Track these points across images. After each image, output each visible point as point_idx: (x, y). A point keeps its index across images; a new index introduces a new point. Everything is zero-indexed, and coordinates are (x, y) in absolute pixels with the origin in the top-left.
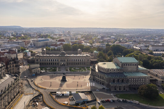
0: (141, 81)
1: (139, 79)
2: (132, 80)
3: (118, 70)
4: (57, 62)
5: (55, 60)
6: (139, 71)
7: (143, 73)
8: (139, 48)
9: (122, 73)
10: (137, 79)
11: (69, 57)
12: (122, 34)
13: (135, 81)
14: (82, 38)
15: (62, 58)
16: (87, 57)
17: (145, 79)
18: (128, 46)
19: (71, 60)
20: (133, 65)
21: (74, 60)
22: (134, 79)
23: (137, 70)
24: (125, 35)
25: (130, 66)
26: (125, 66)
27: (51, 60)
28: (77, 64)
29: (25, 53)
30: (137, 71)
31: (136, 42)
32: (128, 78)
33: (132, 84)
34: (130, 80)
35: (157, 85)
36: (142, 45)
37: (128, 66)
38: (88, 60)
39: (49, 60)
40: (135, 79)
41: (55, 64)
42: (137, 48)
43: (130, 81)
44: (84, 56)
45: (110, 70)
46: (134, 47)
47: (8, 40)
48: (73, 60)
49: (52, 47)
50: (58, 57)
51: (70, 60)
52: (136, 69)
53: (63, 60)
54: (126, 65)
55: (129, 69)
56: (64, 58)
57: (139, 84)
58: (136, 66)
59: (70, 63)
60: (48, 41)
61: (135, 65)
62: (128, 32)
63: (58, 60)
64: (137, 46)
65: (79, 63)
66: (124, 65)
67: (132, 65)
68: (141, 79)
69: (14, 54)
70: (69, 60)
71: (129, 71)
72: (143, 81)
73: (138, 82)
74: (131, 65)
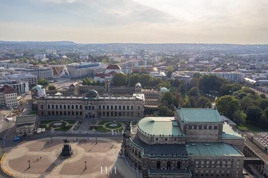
0: (223, 167)
1: (219, 163)
2: (203, 163)
3: (176, 139)
4: (79, 110)
5: (75, 107)
6: (224, 141)
7: (232, 145)
8: (255, 82)
9: (183, 146)
10: (213, 163)
11: (102, 102)
12: (236, 54)
13: (208, 166)
14: (161, 61)
15: (88, 104)
16: (137, 102)
17: (232, 162)
18: (236, 77)
19: (106, 108)
20: (210, 128)
21: (112, 107)
22: (205, 161)
23: (220, 138)
24: (240, 55)
25: (203, 131)
26: (193, 131)
27: (69, 106)
28: (118, 114)
29: (33, 91)
30: (220, 141)
31: (254, 69)
32: (193, 160)
33: (202, 172)
34: (197, 163)
35: (262, 173)
36: (261, 75)
37: (198, 131)
38: (139, 107)
39: (65, 106)
40: (208, 163)
41: (75, 113)
42: (251, 81)
43: (197, 166)
44: (131, 100)
45: (157, 139)
46: (247, 79)
47: (30, 65)
48: (110, 108)
49: (96, 79)
50: (81, 102)
51: (104, 106)
52: (217, 138)
53: (90, 107)
54: (193, 127)
55: (202, 137)
56: (91, 104)
57: (218, 172)
58: (218, 131)
59: (104, 113)
60: (96, 68)
61: (215, 128)
62: (248, 52)
63: (81, 106)
64: (251, 78)
65: (122, 114)
66: (190, 127)
67: (208, 127)
68: (224, 163)
69: (13, 93)
70: (102, 108)
71: (201, 141)
72: (229, 167)
73: (214, 167)
74: (205, 128)
